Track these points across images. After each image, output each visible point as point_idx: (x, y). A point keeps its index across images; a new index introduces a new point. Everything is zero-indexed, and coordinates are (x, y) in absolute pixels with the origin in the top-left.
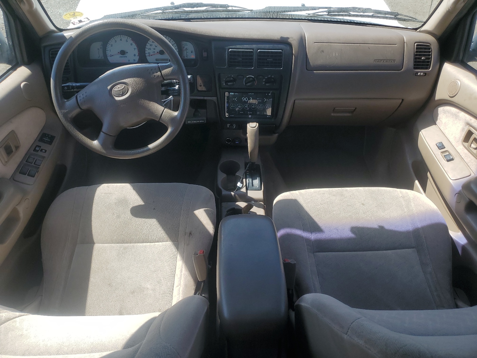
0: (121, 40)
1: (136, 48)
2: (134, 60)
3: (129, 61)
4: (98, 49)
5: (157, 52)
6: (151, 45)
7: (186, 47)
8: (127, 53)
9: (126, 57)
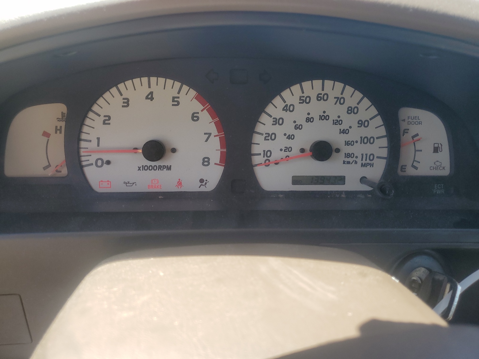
0: (152, 99)
1: (213, 129)
2: (202, 181)
3: (180, 183)
4: (46, 134)
5: (302, 150)
6: (277, 122)
7: (414, 130)
8: (174, 150)
9: (169, 168)
